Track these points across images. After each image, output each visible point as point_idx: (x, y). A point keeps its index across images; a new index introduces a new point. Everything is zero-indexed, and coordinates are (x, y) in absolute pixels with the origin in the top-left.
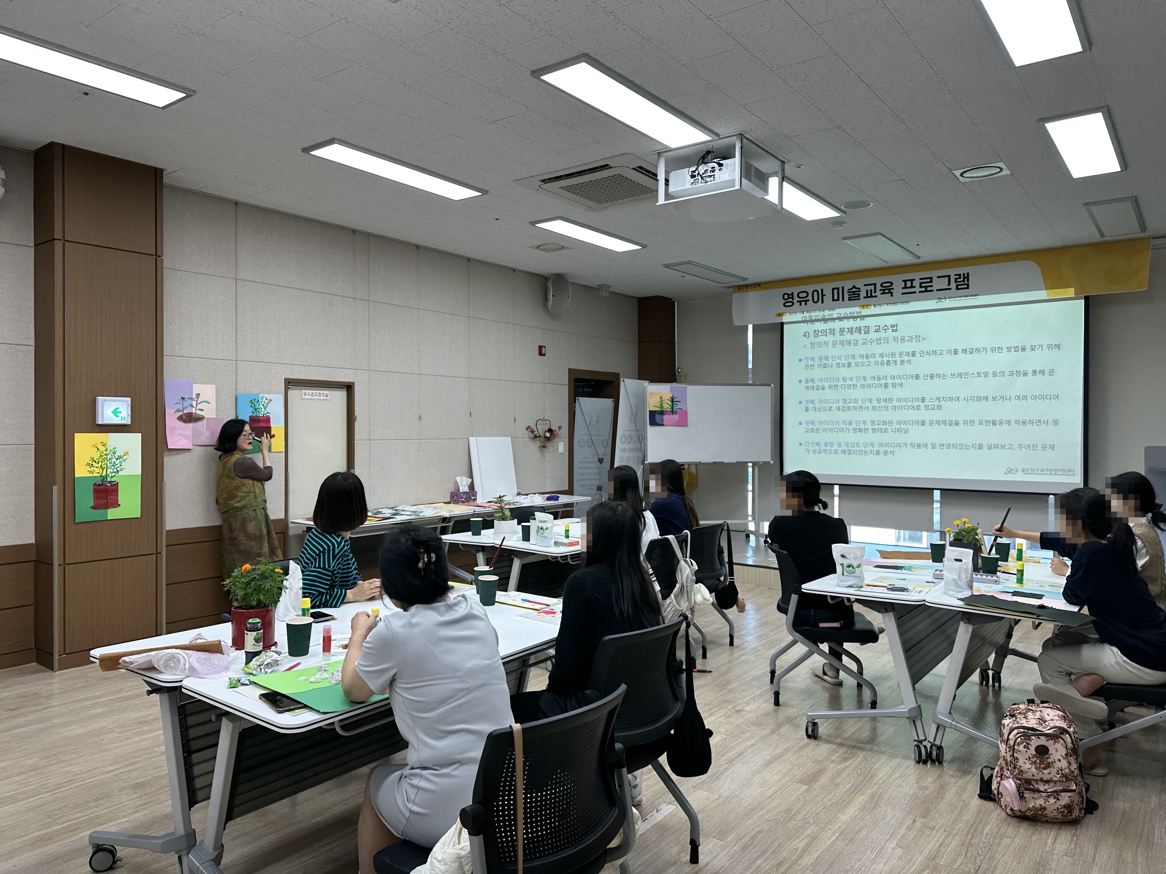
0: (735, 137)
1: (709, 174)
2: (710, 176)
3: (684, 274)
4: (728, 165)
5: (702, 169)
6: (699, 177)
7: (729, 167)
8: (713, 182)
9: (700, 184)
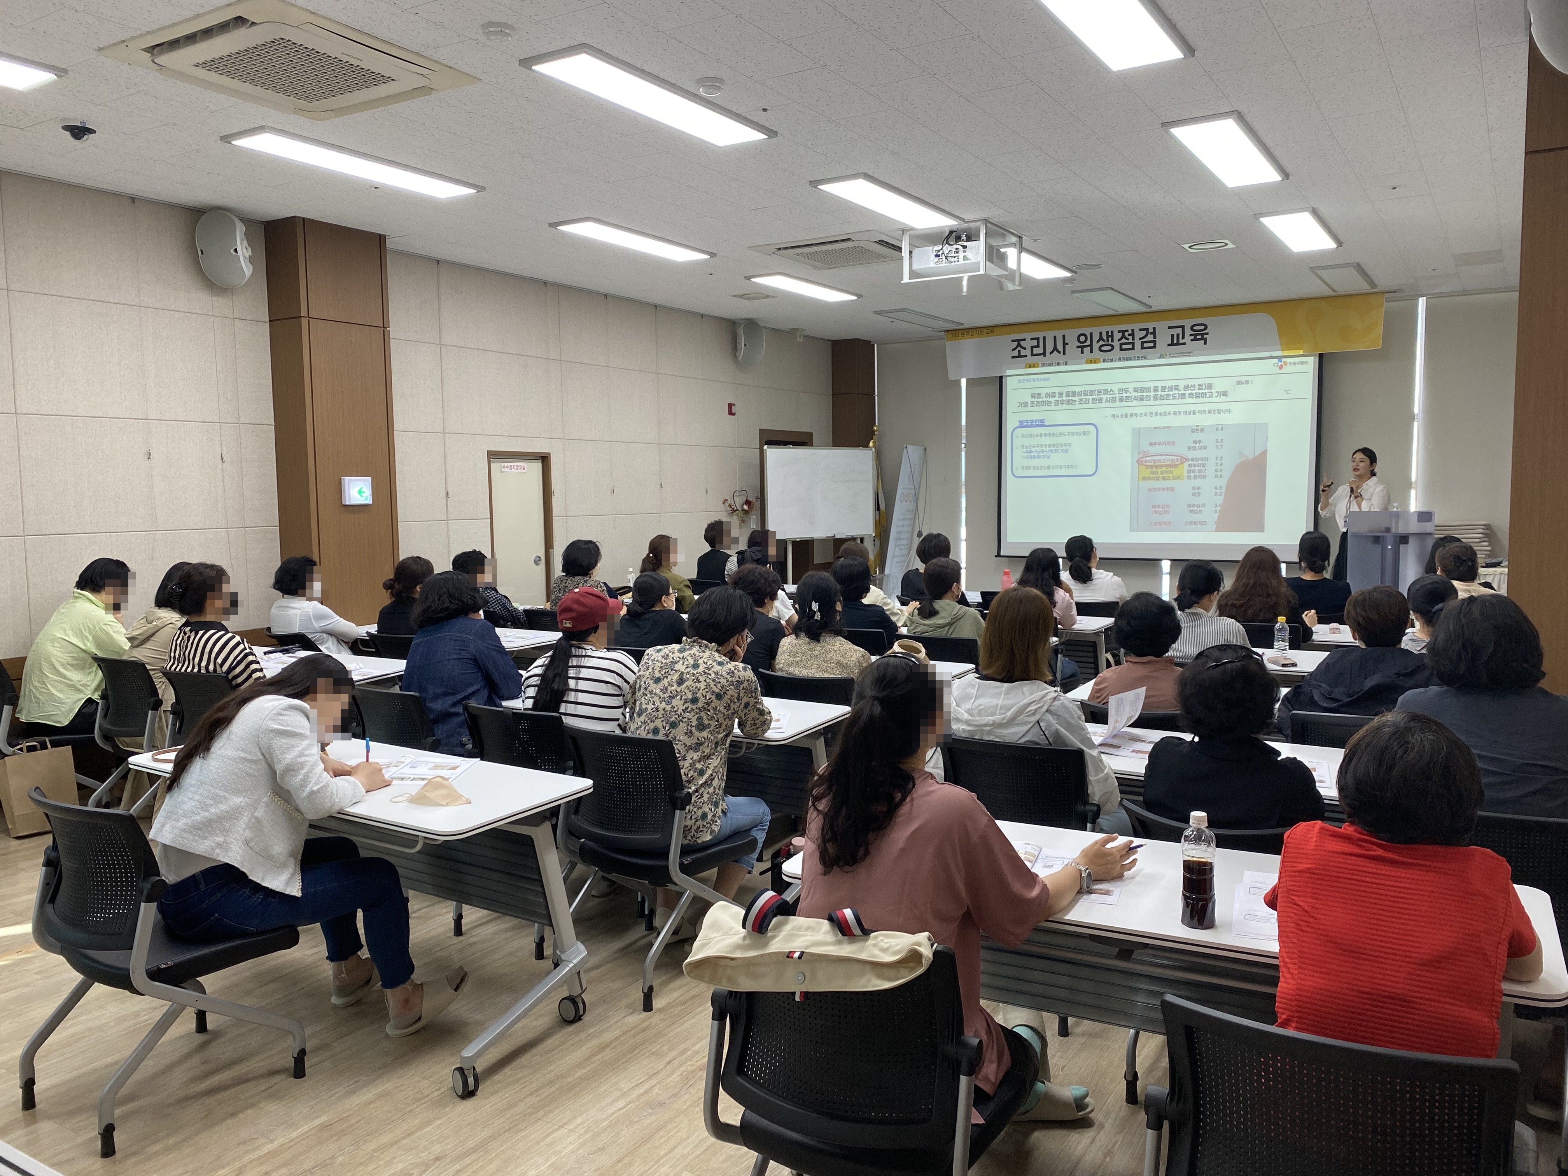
0: (979, 223)
1: (953, 255)
2: (955, 257)
3: (893, 320)
4: (971, 248)
5: (947, 249)
6: (944, 257)
7: (973, 250)
8: (956, 263)
9: (944, 264)
